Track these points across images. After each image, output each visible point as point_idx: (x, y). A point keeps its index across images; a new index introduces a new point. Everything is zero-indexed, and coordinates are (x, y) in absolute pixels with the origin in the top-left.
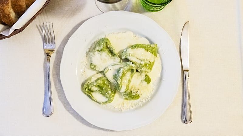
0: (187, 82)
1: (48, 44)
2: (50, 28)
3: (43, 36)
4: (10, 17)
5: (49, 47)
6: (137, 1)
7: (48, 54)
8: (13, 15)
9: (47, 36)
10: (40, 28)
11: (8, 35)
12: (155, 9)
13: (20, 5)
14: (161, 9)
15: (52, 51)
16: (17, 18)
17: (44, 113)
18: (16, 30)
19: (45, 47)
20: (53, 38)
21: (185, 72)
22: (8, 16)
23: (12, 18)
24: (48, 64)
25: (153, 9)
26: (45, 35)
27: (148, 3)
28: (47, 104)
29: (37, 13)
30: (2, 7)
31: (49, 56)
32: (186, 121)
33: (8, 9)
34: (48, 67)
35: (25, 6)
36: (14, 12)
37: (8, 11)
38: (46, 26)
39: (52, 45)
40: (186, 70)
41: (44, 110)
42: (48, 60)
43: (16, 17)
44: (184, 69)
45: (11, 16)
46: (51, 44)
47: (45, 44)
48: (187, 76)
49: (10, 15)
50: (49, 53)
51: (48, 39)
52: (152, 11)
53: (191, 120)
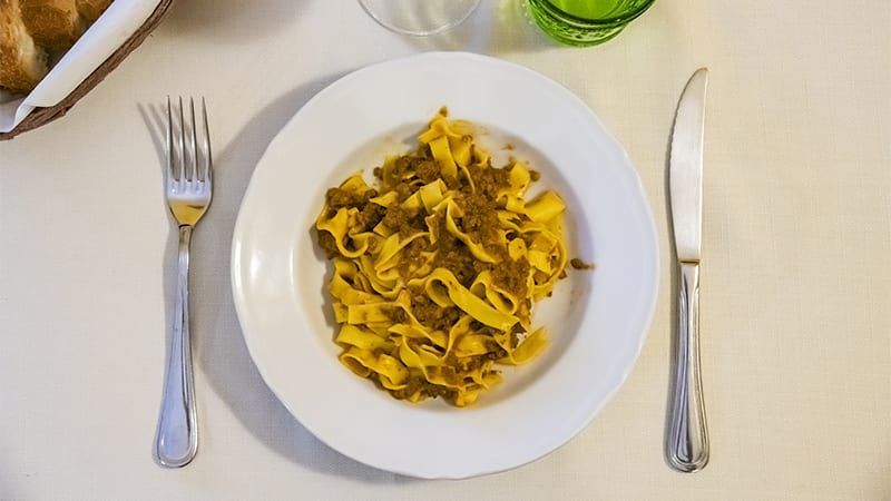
4: (14, 58)
6: (517, 3)
8: (26, 50)
11: (8, 130)
12: (586, 38)
14: (610, 37)
16: (40, 61)
17: (159, 455)
18: (37, 109)
19: (173, 193)
21: (685, 268)
22: (9, 52)
23: (22, 63)
25: (578, 37)
27: (556, 16)
29: (122, 47)
33: (9, 26)
35: (74, 17)
36: (31, 39)
37: (9, 35)
43: (38, 58)
44: (681, 255)
45: (21, 53)
47: (171, 180)
49: (16, 51)
52: (573, 43)
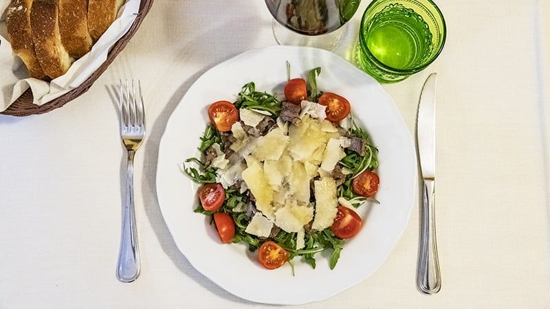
0: (430, 203)
1: (130, 125)
2: (135, 92)
3: (121, 109)
5: (132, 133)
7: (129, 148)
9: (127, 108)
10: (113, 92)
13: (78, 38)
15: (138, 141)
20: (140, 114)
24: (130, 168)
26: (123, 107)
28: (127, 256)
30: (40, 43)
31: (132, 152)
32: (428, 288)
34: (130, 176)
38: (125, 87)
39: (139, 128)
40: (428, 176)
41: (121, 268)
42: (129, 159)
46: (137, 126)
48: (430, 190)
50: (132, 145)
51: (131, 116)
53: (438, 285)
